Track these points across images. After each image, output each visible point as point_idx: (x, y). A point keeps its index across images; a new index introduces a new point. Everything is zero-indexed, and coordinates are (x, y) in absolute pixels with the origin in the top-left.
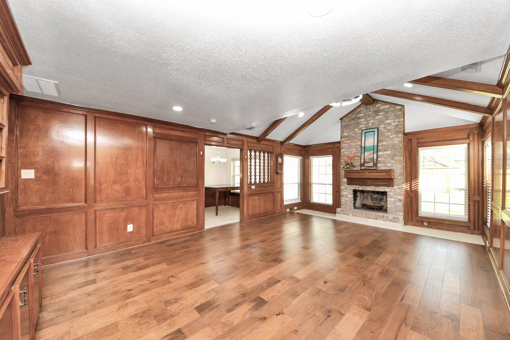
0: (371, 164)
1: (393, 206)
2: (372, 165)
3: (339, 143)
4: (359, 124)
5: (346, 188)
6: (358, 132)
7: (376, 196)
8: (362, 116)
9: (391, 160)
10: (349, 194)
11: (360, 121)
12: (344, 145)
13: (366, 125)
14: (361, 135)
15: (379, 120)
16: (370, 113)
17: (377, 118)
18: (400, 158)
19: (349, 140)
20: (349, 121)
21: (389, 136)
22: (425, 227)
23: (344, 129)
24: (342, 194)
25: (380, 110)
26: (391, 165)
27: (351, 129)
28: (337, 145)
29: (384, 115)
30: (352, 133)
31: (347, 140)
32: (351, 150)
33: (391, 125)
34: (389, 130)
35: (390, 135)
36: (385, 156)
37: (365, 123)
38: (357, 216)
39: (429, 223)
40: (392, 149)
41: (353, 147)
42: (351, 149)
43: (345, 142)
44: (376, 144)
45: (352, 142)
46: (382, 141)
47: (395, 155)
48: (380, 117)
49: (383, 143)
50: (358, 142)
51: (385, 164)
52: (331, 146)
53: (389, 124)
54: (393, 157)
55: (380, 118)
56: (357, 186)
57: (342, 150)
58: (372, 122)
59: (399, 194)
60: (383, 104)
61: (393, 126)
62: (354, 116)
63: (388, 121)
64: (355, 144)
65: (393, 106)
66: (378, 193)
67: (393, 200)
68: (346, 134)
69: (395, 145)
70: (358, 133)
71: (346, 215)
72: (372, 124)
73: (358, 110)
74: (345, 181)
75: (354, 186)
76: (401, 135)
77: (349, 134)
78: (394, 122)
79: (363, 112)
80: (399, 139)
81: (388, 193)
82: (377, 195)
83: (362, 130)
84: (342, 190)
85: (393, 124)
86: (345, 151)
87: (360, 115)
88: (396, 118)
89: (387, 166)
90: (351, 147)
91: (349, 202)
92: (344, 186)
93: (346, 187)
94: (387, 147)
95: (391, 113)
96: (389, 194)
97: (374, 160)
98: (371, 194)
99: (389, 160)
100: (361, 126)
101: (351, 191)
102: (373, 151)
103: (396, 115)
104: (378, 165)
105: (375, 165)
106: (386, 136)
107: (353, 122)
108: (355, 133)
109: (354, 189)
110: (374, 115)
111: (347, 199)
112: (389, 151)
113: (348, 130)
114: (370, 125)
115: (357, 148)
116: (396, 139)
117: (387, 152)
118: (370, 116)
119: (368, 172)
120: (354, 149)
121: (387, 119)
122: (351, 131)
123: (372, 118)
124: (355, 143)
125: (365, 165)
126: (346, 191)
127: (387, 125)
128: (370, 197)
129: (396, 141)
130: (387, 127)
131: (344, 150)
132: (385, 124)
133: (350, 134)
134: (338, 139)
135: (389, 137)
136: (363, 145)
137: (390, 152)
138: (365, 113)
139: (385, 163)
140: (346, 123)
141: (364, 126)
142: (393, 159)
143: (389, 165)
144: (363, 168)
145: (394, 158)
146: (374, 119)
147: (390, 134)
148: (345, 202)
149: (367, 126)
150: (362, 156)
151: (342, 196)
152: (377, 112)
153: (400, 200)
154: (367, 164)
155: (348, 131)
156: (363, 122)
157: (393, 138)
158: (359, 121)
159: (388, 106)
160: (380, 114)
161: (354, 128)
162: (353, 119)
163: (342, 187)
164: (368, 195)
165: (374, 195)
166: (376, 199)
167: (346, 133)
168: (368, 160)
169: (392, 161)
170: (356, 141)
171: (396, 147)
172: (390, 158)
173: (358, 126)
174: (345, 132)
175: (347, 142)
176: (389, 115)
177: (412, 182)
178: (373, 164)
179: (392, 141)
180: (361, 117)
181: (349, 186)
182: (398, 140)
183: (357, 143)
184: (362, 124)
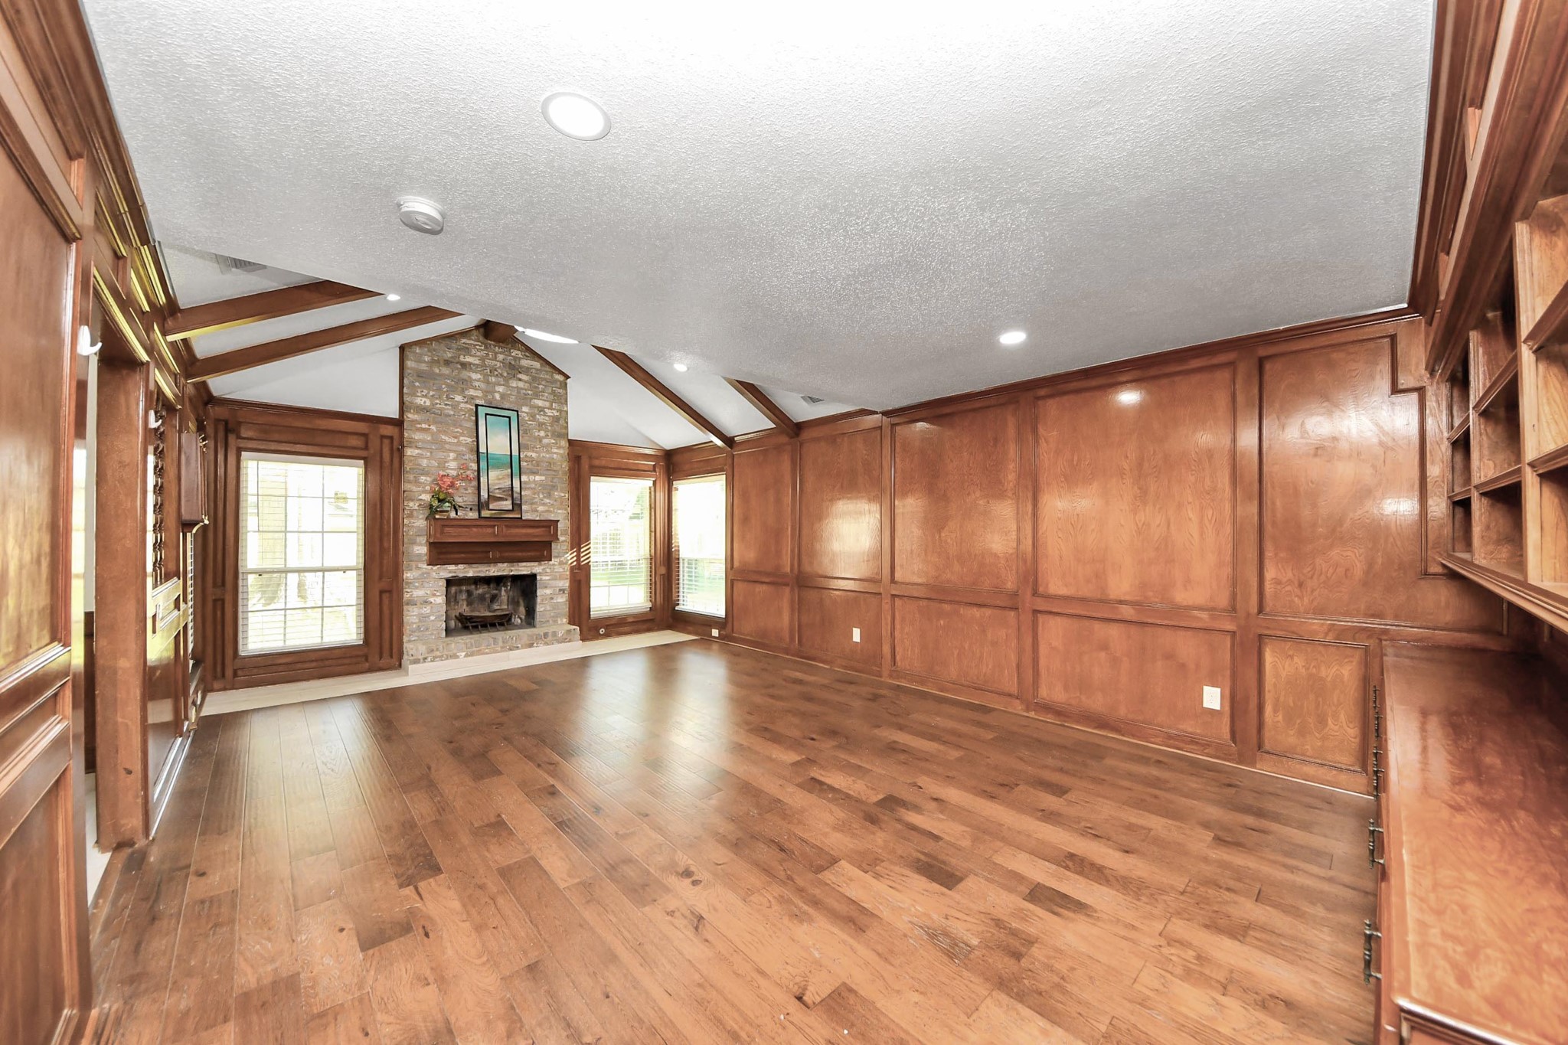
0: (507, 504)
1: (548, 608)
2: (510, 507)
3: (399, 423)
4: (466, 383)
5: (424, 578)
6: (462, 405)
7: (481, 590)
8: (474, 365)
9: (544, 497)
10: (434, 595)
11: (470, 377)
12: (417, 436)
13: (486, 392)
14: (474, 418)
15: (519, 392)
16: (494, 362)
17: (514, 384)
18: (563, 494)
19: (435, 423)
20: (433, 362)
21: (540, 439)
22: (602, 639)
23: (417, 384)
24: (406, 596)
25: (521, 367)
26: (546, 508)
27: (440, 389)
28: (388, 430)
29: (530, 383)
30: (446, 405)
31: (427, 421)
32: (441, 455)
33: (545, 414)
34: (541, 425)
35: (543, 438)
36: (533, 486)
37: (483, 385)
38: (480, 653)
39: (607, 627)
40: (550, 472)
41: (447, 446)
42: (441, 453)
43: (419, 426)
44: (515, 452)
45: (445, 433)
46: (527, 448)
47: (554, 487)
48: (521, 384)
49: (529, 454)
50: (462, 434)
51: (534, 506)
52: (361, 427)
53: (541, 409)
54: (548, 490)
55: (522, 389)
56: (461, 566)
57: (409, 452)
58: (501, 389)
59: (561, 578)
60: (527, 354)
61: (549, 416)
62: (449, 355)
63: (540, 403)
64: (456, 441)
65: (548, 368)
66: (487, 580)
67: (548, 591)
68: (425, 402)
69: (554, 463)
70: (461, 410)
71: (447, 659)
72: (503, 396)
73: (463, 341)
74: (420, 555)
75: (452, 567)
76: (564, 443)
77: (433, 405)
78: (551, 408)
79: (478, 354)
80: (561, 451)
81: (538, 578)
82: (486, 586)
83: (477, 406)
84: (407, 583)
85: (549, 412)
86: (420, 456)
87: (469, 359)
88: (554, 401)
89: (537, 511)
90: (441, 446)
91: (432, 618)
92: (418, 568)
93: (423, 574)
94: (538, 466)
95: (543, 383)
96: (541, 580)
97: (515, 495)
98: (469, 588)
99: (541, 496)
100: (472, 392)
101: (441, 584)
102: (509, 470)
103: (553, 392)
104: (524, 507)
105: (517, 506)
106: (535, 438)
107: (446, 371)
108: (455, 406)
109: (449, 575)
110: (505, 374)
111: (427, 610)
112: (541, 475)
113: (429, 390)
114: (497, 396)
115: (460, 455)
116: (555, 451)
117: (538, 478)
118: (496, 373)
119: (506, 526)
120: (452, 455)
121: (537, 396)
122: (440, 398)
123: (501, 380)
124: (455, 437)
125: (491, 507)
126: (422, 586)
127: (536, 411)
128: (464, 596)
129: (555, 453)
130: (538, 416)
131: (417, 451)
132: (532, 407)
133: (438, 406)
134: (391, 411)
135: (541, 441)
136: (482, 449)
137: (543, 478)
138: (482, 359)
139: (532, 504)
140: (424, 367)
141: (479, 394)
142: (549, 496)
143: (541, 508)
144: (485, 513)
145: (552, 492)
146: (507, 385)
147: (542, 434)
148: (420, 621)
149: (490, 397)
150: (483, 480)
151: (408, 604)
152: (514, 369)
153: (562, 591)
154: (495, 504)
155: (431, 393)
156: (475, 380)
157: (548, 445)
158: (465, 374)
159: (537, 365)
160: (520, 376)
161: (452, 389)
162: (447, 363)
163: (409, 575)
164: (461, 591)
165: (476, 589)
166: (482, 598)
167: (424, 399)
168: (497, 491)
169: (548, 501)
170: (457, 432)
171: (555, 469)
172: (543, 493)
173: (463, 391)
174: (419, 394)
175: (427, 426)
176: (540, 386)
177: (580, 548)
178: (513, 504)
179: (548, 452)
180: (470, 364)
181: (435, 568)
182: (559, 453)
183: (461, 438)
184: (475, 388)
